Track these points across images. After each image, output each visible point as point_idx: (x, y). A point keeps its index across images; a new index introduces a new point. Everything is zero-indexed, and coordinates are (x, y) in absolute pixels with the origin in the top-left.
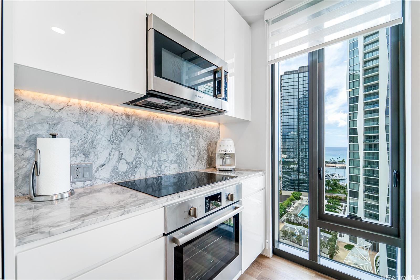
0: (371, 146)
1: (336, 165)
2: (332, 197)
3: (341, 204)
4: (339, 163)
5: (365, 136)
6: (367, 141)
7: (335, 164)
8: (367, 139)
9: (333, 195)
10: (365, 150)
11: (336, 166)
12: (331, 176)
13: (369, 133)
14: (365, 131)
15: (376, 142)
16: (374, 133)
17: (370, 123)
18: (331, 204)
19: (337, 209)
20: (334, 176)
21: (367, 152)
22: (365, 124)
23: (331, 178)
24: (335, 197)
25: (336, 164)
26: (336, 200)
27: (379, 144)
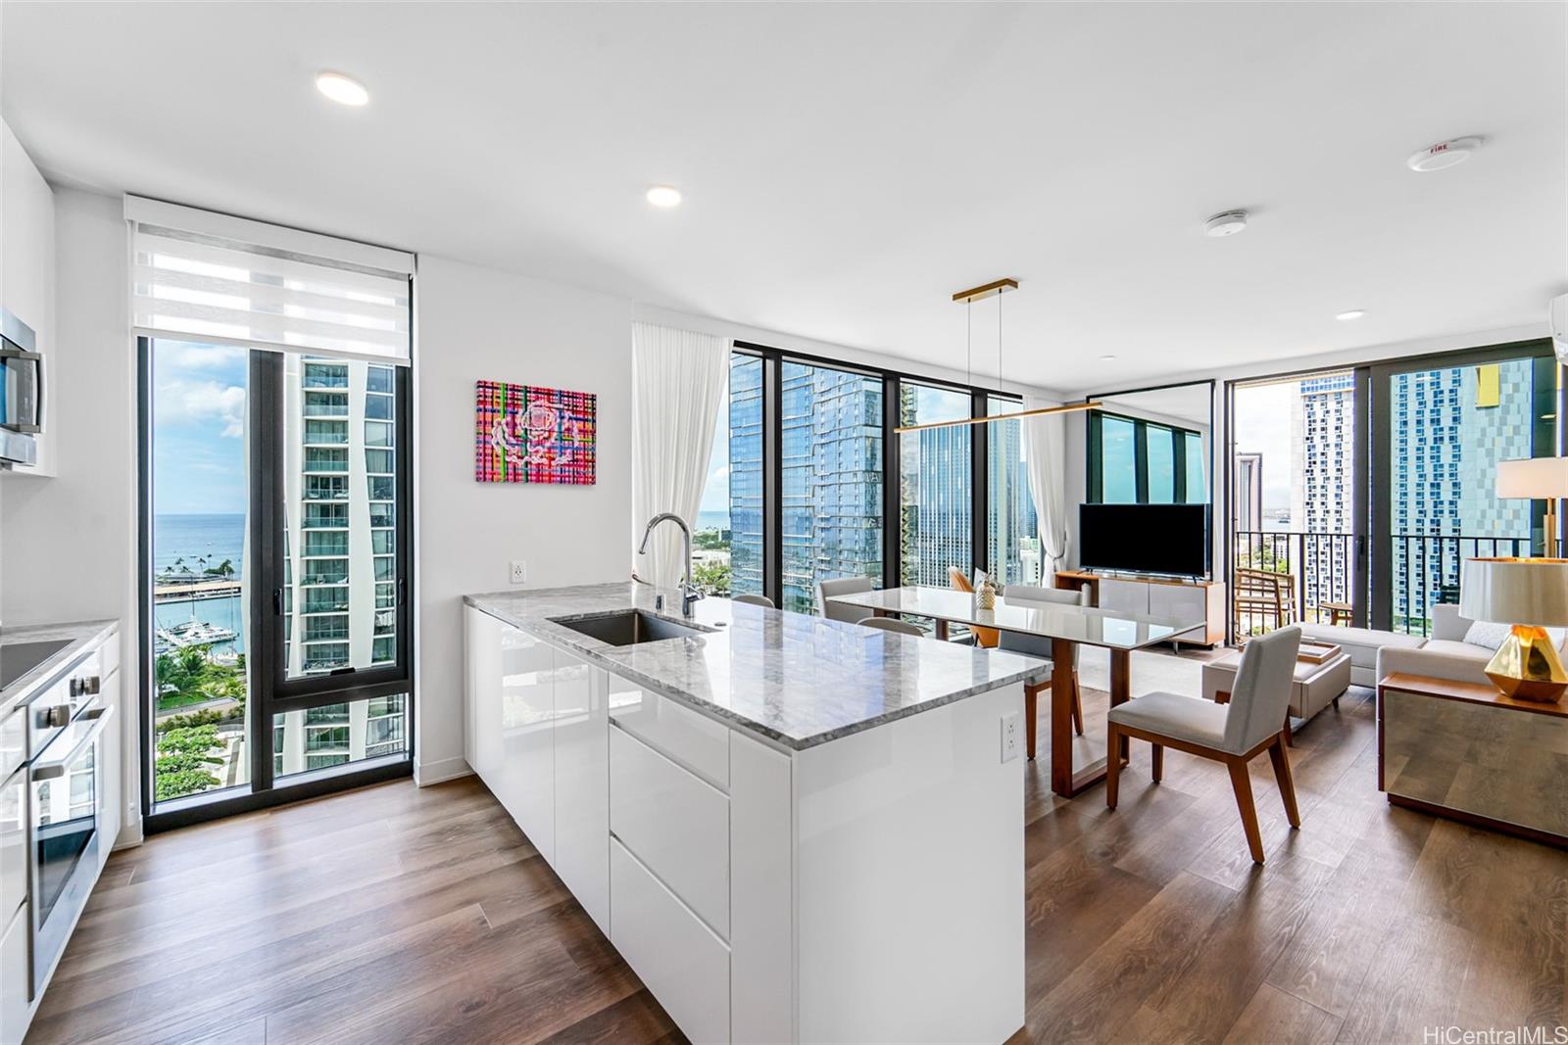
0: (325, 510)
1: (195, 587)
2: (176, 722)
3: (220, 736)
4: (206, 580)
5: (307, 476)
6: (312, 496)
7: (188, 583)
8: (315, 486)
9: (182, 714)
10: (307, 524)
11: (193, 592)
12: (173, 638)
13: (321, 469)
14: (307, 459)
15: (339, 498)
16: (334, 469)
17: (323, 434)
18: (177, 751)
19: (204, 763)
20: (188, 635)
21: (314, 532)
22: (307, 437)
23: (174, 645)
24: (191, 720)
25: (196, 583)
26: (198, 730)
27: (350, 505)
